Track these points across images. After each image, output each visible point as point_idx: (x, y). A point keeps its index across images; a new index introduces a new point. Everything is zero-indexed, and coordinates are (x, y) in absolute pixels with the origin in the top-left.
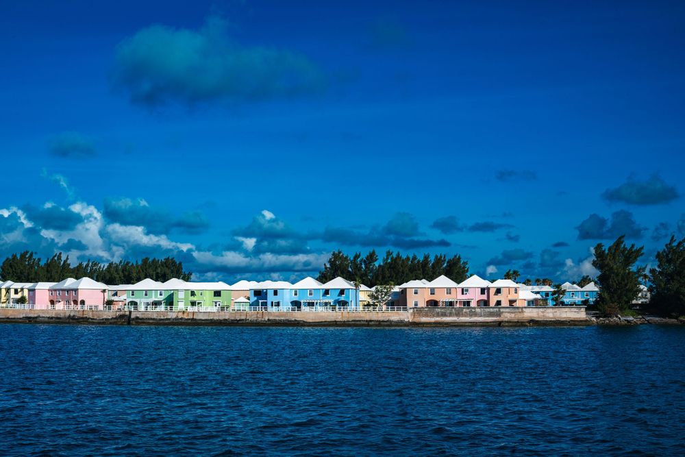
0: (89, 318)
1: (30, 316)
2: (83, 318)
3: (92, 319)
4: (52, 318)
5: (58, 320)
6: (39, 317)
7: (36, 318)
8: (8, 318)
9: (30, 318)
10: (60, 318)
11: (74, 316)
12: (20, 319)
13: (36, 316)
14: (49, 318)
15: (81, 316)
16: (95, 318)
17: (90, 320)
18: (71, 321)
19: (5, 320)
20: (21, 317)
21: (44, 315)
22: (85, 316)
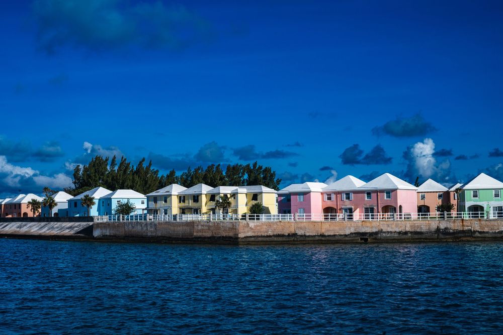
0: (475, 232)
1: (363, 230)
2: (463, 232)
3: (480, 233)
4: (406, 233)
5: (416, 236)
6: (381, 231)
7: (376, 233)
8: (322, 235)
9: (364, 234)
10: (421, 233)
11: (446, 228)
12: (346, 235)
13: (374, 230)
14: (399, 233)
15: (460, 228)
16: (486, 230)
17: (477, 234)
18: (441, 236)
19: (317, 238)
20: (348, 232)
21: (389, 230)
22: (466, 228)
